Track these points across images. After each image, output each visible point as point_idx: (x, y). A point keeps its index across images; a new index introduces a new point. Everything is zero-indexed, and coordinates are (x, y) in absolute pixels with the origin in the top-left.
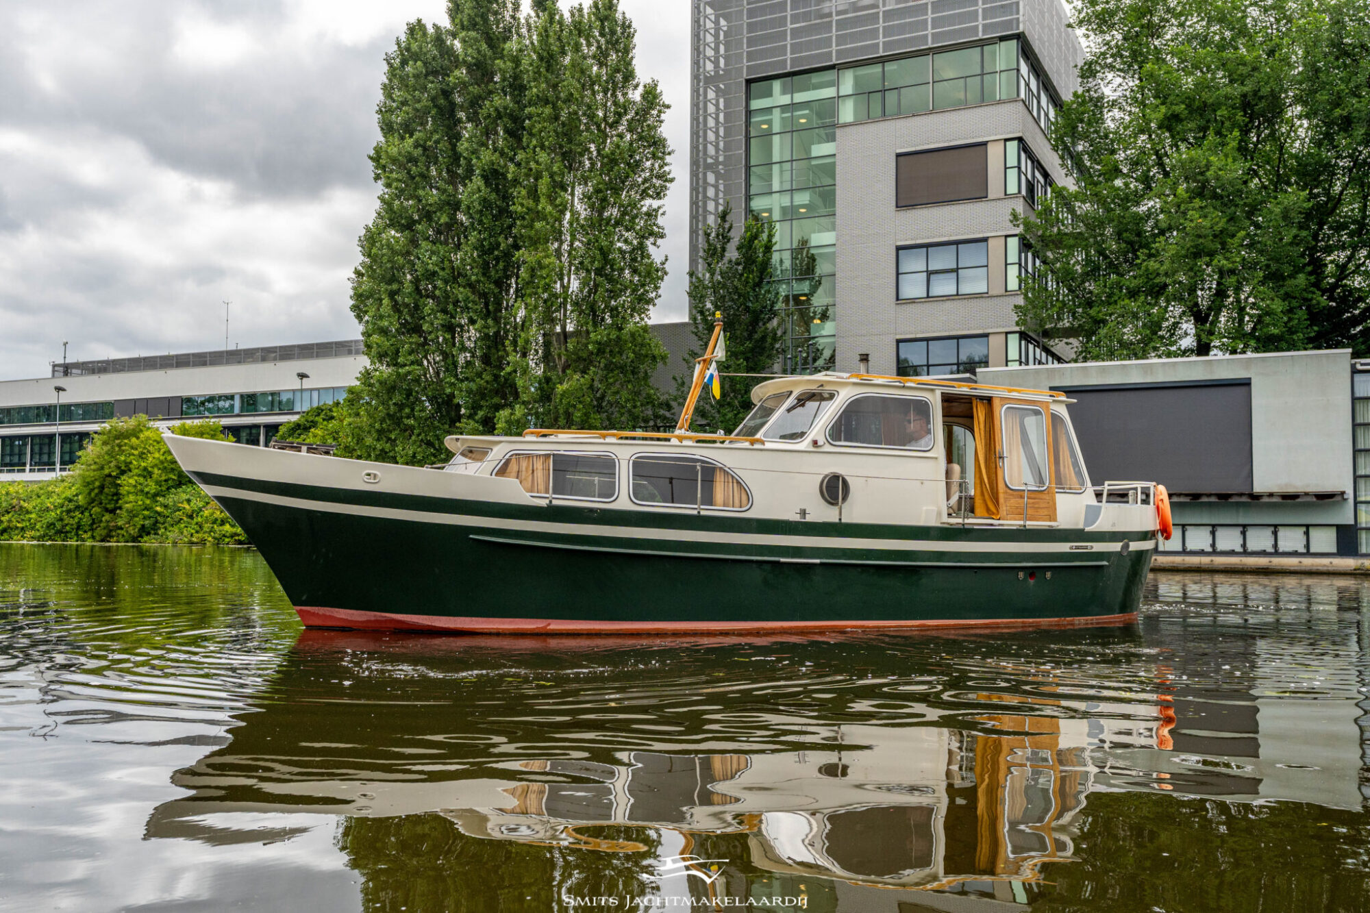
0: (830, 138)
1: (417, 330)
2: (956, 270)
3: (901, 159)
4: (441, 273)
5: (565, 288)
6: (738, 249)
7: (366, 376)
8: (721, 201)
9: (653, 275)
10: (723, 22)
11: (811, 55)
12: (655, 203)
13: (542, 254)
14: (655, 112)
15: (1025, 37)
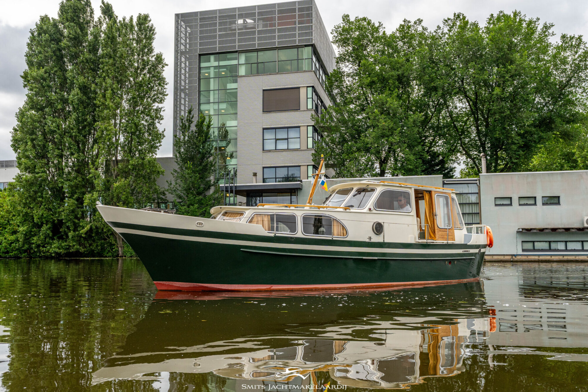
0: (235, 81)
1: (44, 156)
2: (287, 139)
3: (265, 92)
4: (58, 131)
5: (117, 140)
6: (196, 126)
7: (19, 178)
8: (187, 105)
9: (158, 137)
10: (188, 29)
11: (228, 46)
12: (160, 106)
13: (107, 125)
14: (160, 66)
15: (315, 46)
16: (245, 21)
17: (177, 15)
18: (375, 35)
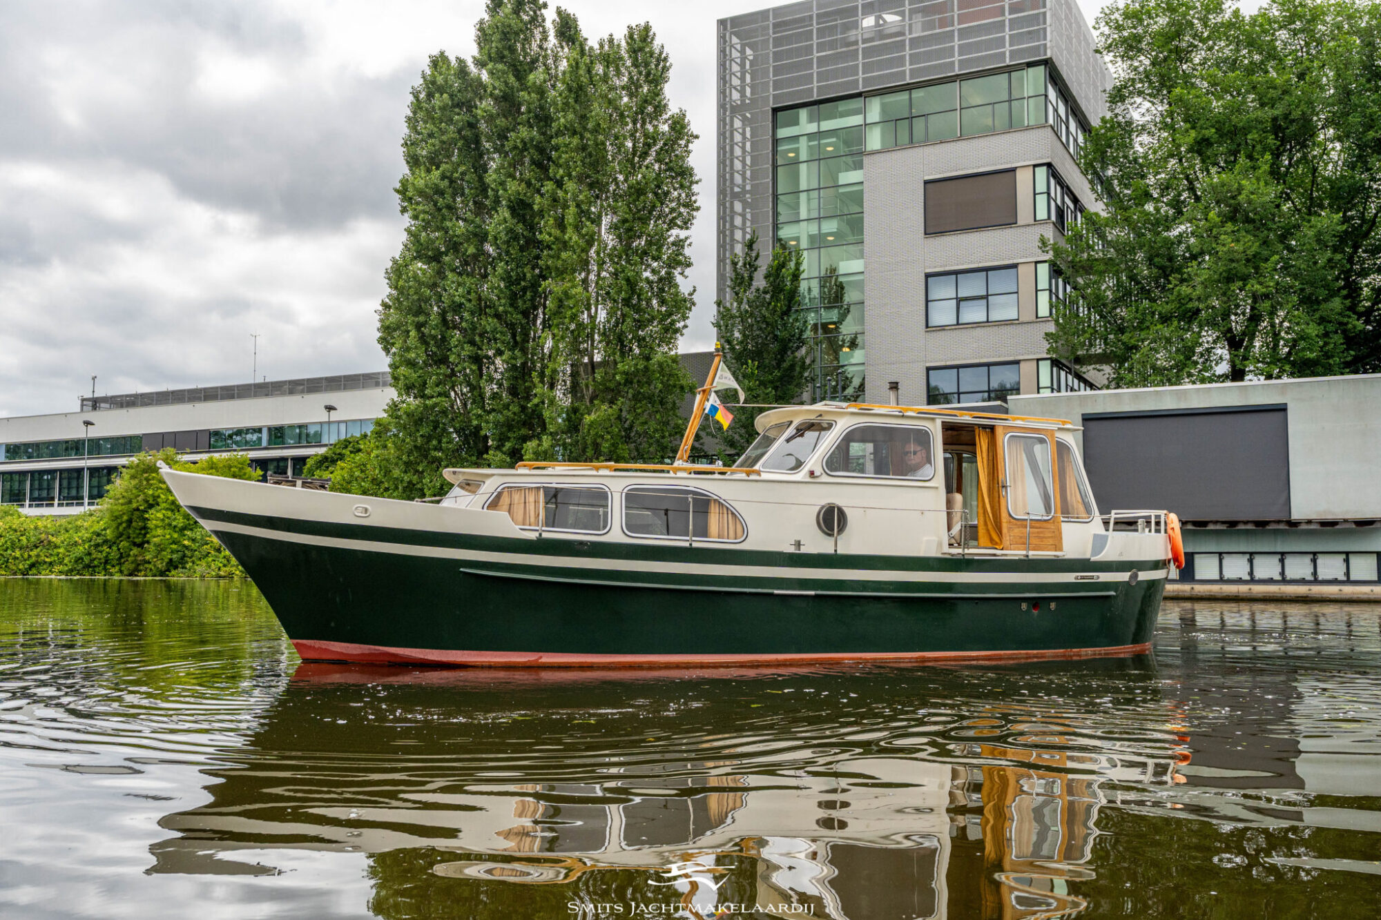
0: (859, 166)
1: (443, 361)
2: (986, 297)
3: (929, 186)
4: (468, 305)
5: (593, 318)
6: (765, 277)
7: (394, 407)
8: (748, 230)
9: (682, 305)
10: (749, 52)
11: (838, 84)
12: (683, 234)
13: (569, 285)
14: (683, 142)
15: (1053, 63)
16: (879, 18)
17: (722, 23)
18: (1213, 19)
